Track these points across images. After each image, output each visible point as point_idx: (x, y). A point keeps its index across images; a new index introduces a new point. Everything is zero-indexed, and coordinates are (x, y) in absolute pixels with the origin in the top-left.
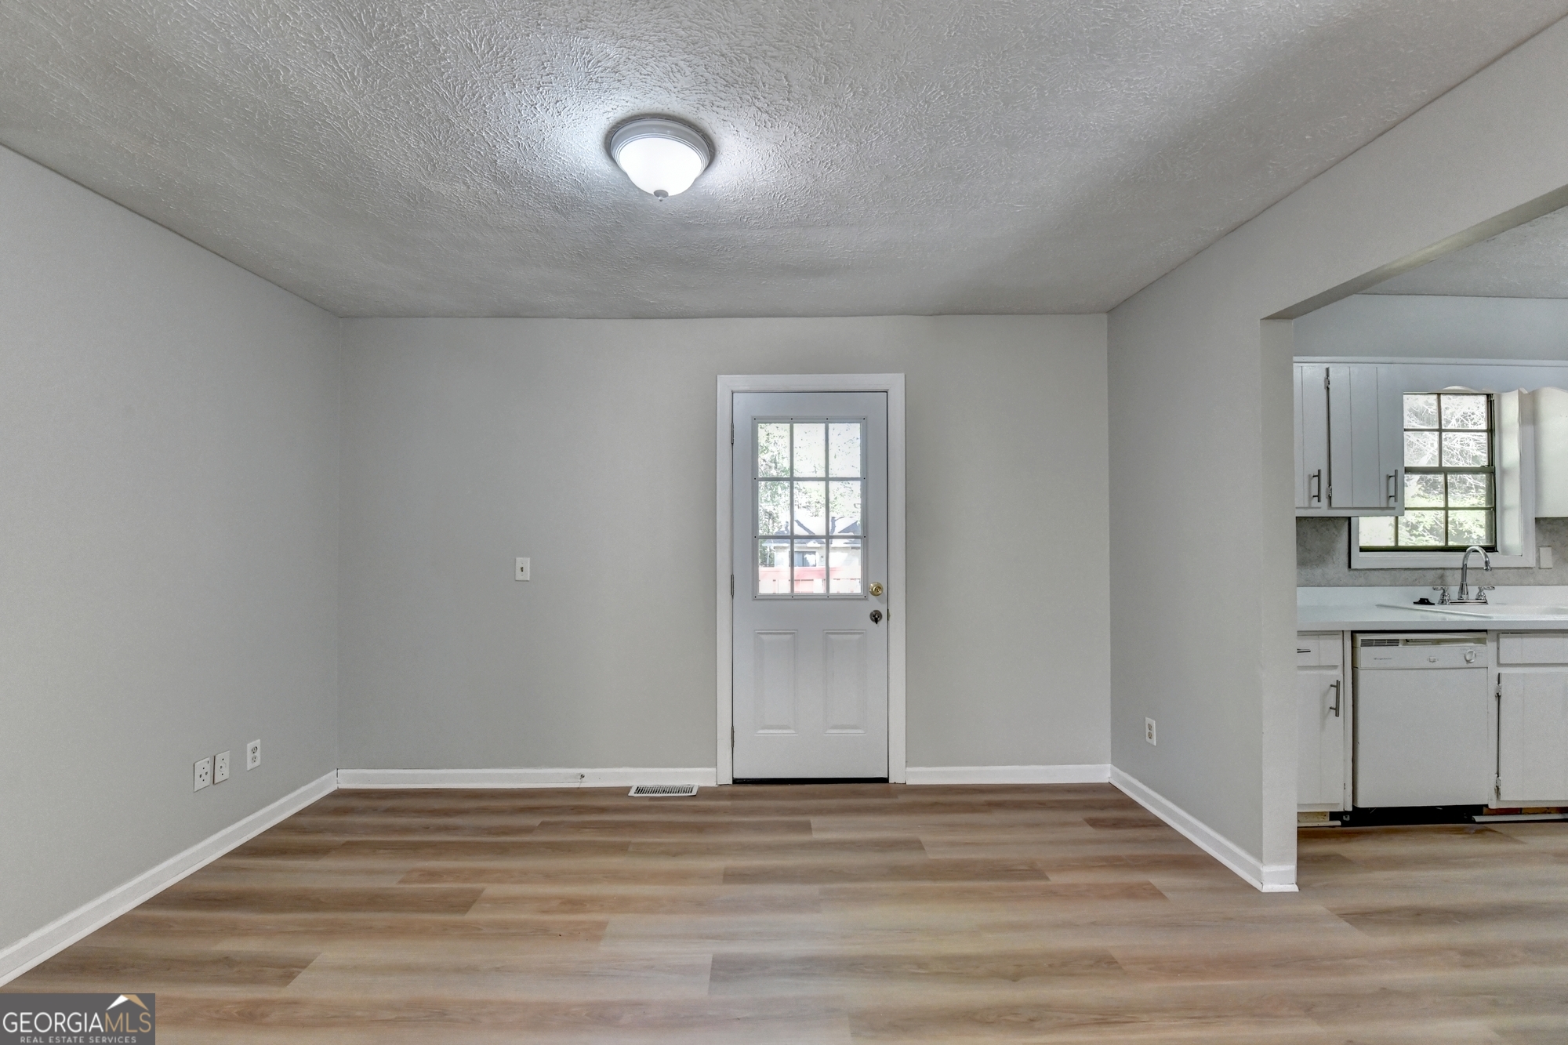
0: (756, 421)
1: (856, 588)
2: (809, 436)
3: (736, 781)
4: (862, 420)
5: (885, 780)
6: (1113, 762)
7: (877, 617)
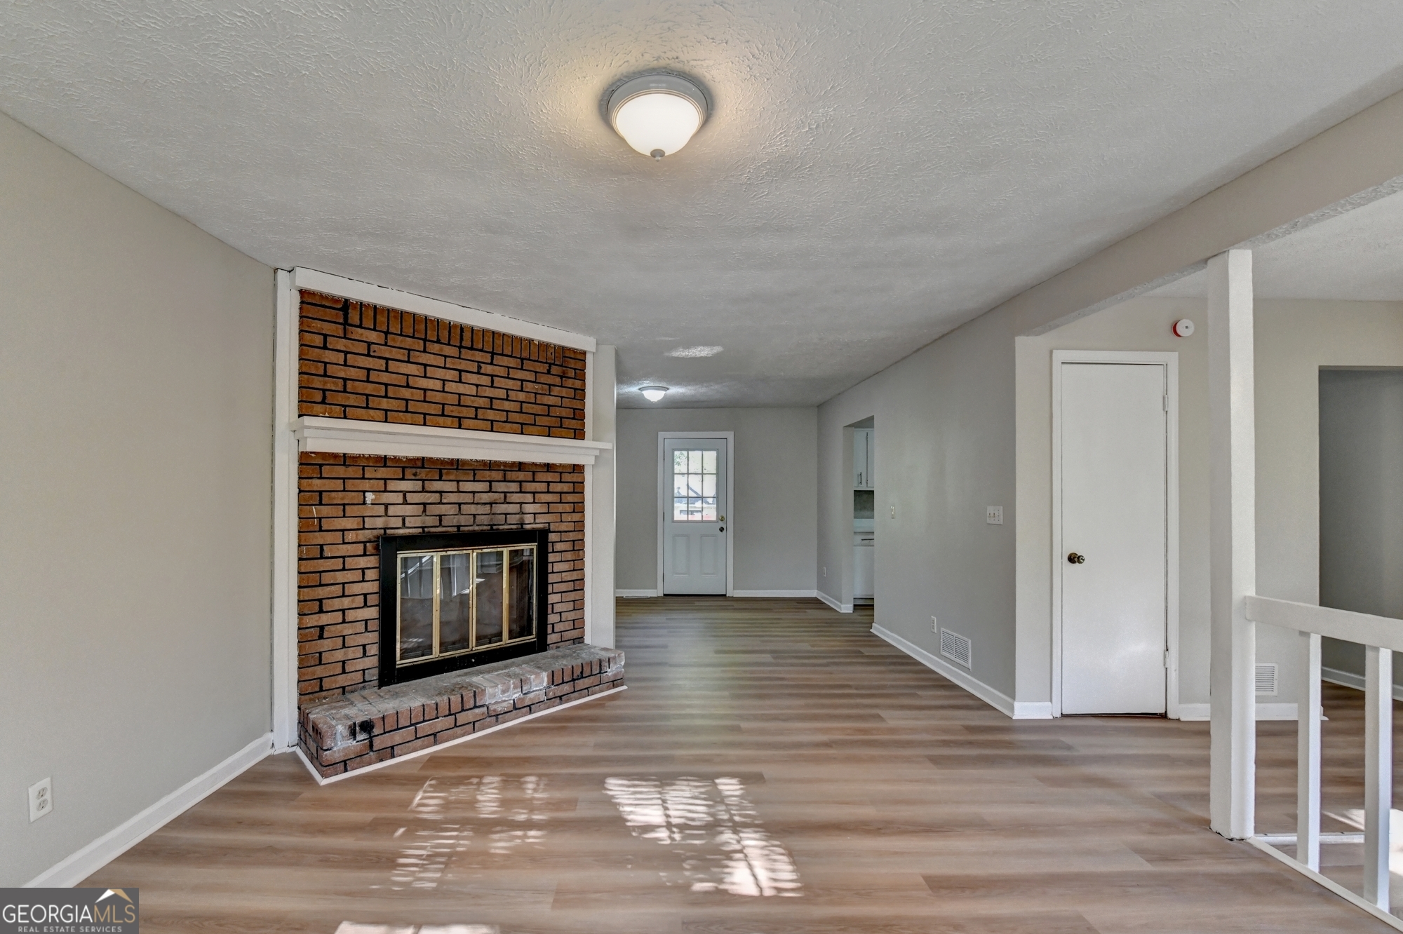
0: (674, 450)
1: (714, 518)
2: (696, 455)
3: (664, 595)
4: (717, 450)
5: (725, 595)
6: (818, 589)
7: (722, 529)
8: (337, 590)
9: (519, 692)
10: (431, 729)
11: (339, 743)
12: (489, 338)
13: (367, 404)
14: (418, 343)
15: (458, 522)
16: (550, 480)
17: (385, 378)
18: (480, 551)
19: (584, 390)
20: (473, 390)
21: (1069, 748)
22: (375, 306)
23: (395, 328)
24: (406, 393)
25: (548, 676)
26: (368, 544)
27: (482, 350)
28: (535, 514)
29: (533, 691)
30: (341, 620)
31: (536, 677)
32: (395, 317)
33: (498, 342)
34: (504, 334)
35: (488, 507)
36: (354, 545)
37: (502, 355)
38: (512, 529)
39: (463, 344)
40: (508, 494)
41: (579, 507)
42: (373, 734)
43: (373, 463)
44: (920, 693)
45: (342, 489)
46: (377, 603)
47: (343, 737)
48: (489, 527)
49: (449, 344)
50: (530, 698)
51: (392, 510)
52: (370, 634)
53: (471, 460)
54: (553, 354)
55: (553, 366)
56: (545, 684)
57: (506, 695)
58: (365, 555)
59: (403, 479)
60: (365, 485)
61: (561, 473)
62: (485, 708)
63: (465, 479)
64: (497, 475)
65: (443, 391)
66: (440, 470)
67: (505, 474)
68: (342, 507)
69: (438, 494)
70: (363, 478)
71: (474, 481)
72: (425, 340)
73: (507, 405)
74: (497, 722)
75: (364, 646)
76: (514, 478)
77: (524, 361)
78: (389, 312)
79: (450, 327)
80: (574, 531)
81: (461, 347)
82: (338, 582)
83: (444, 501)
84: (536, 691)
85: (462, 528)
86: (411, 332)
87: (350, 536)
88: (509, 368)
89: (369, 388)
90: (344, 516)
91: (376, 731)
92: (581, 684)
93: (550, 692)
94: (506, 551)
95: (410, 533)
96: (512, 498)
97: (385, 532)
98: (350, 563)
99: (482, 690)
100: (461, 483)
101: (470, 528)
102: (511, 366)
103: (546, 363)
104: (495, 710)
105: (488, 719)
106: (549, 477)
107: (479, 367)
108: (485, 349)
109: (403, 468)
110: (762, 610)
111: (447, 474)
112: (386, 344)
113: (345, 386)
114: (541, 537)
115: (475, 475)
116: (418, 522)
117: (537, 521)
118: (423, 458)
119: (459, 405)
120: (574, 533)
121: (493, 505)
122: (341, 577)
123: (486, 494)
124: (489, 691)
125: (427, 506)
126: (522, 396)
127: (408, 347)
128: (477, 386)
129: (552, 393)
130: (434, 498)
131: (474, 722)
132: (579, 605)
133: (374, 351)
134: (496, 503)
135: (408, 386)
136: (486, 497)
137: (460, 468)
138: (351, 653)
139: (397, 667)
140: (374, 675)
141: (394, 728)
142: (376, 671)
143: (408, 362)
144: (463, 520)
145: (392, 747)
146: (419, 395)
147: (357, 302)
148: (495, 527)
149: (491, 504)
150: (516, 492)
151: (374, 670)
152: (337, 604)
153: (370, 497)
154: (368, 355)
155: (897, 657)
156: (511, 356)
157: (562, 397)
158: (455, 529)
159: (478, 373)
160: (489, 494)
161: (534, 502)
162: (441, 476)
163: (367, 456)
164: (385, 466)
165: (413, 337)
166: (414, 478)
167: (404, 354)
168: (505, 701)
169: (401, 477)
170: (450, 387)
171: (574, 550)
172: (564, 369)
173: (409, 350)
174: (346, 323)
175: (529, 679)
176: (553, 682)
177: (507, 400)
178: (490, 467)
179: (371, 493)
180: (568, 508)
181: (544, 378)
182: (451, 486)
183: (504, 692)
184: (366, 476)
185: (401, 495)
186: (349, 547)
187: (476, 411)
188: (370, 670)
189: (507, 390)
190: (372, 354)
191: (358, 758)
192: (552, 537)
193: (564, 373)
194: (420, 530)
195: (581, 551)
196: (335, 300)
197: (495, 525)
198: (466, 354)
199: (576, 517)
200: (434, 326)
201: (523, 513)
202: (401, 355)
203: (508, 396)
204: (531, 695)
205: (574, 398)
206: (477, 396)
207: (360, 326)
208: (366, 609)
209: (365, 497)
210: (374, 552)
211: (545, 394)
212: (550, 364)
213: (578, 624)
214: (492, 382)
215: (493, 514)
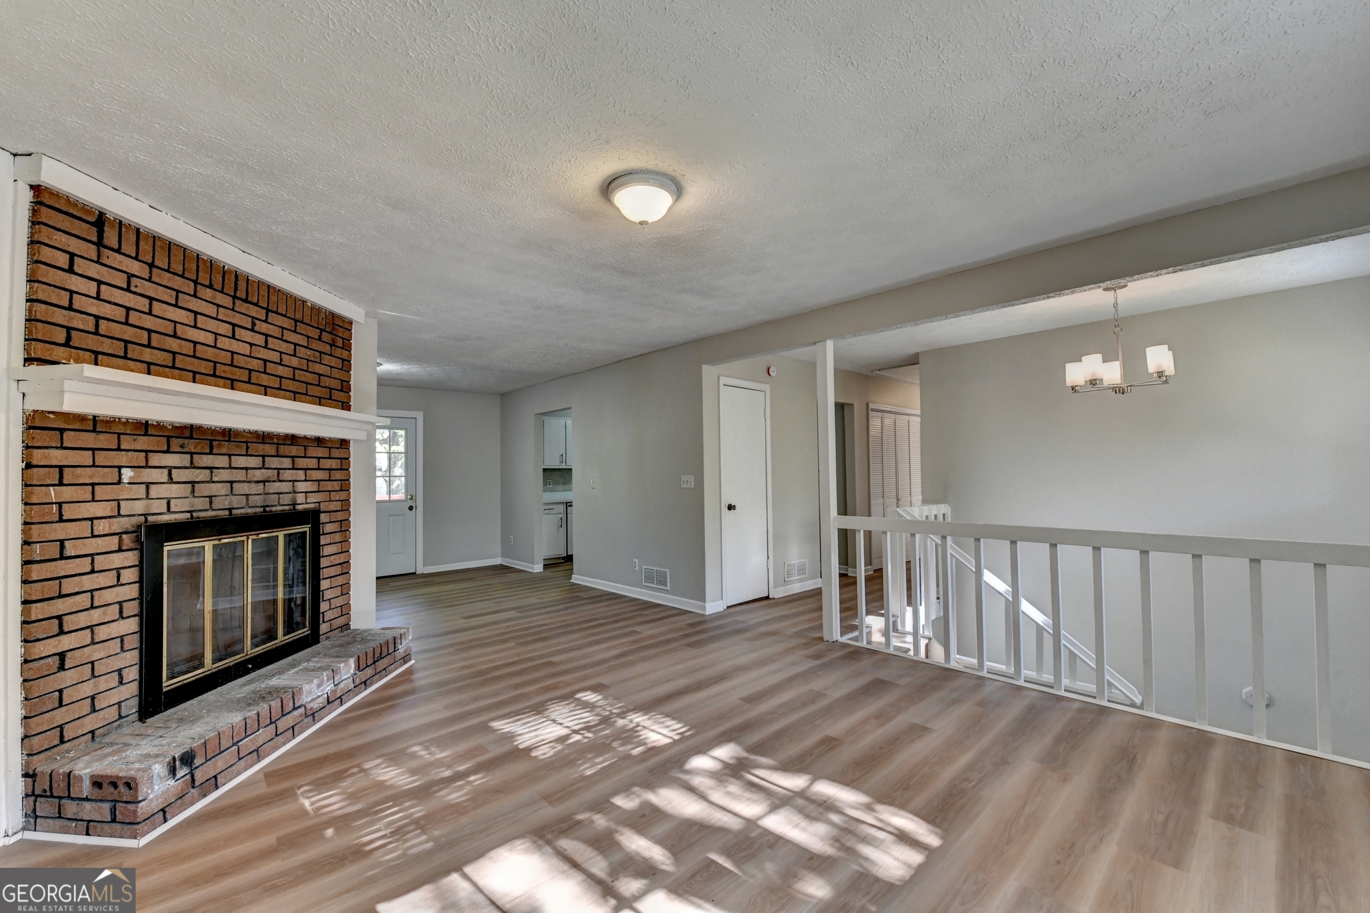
1: (405, 496)
4: (406, 429)
5: (415, 573)
6: (502, 557)
7: (411, 508)
8: (84, 600)
9: (331, 684)
10: (254, 744)
11: (157, 787)
12: (264, 292)
13: (126, 352)
14: (189, 285)
15: (230, 503)
16: (320, 455)
17: (149, 322)
18: (255, 537)
19: (349, 361)
20: (245, 349)
21: (744, 622)
22: (138, 230)
23: (161, 261)
24: (173, 344)
25: (355, 662)
26: (124, 536)
27: (256, 305)
28: (306, 492)
29: (342, 681)
30: (88, 641)
31: (345, 665)
32: (162, 248)
33: (273, 298)
34: (279, 290)
35: (261, 485)
36: (107, 538)
37: (276, 313)
38: (285, 510)
39: (238, 295)
40: (281, 471)
41: (345, 486)
42: (194, 767)
43: (132, 430)
44: (645, 612)
45: (91, 464)
46: (136, 613)
47: (161, 778)
48: (262, 509)
49: (222, 292)
50: (341, 689)
51: (154, 491)
52: (128, 654)
53: (244, 431)
54: (324, 319)
55: (324, 333)
56: (352, 671)
57: (321, 689)
58: (120, 550)
59: (167, 452)
60: (121, 459)
61: (330, 448)
62: (303, 708)
63: (237, 453)
64: (269, 449)
65: (215, 347)
66: (211, 441)
67: (278, 448)
68: (90, 487)
69: (208, 471)
70: (119, 449)
71: (247, 455)
72: (196, 282)
73: (281, 371)
74: (314, 721)
75: (120, 671)
76: (287, 453)
77: (298, 323)
78: (155, 239)
79: (225, 272)
80: (342, 510)
81: (235, 297)
82: (84, 590)
83: (215, 479)
84: (345, 679)
85: (234, 512)
86: (179, 270)
87: (101, 526)
88: (283, 328)
89: (129, 333)
90: (93, 500)
91: (197, 762)
92: (381, 664)
93: (356, 679)
94: (281, 535)
95: (176, 519)
96: (285, 475)
97: (146, 519)
98: (100, 562)
99: (300, 689)
100: (233, 457)
101: (243, 511)
102: (285, 326)
103: (317, 328)
104: (311, 709)
105: (306, 720)
106: (320, 452)
107: (254, 324)
108: (260, 304)
109: (169, 438)
110: (470, 579)
111: (219, 446)
112: (150, 280)
113: (97, 326)
114: (312, 517)
115: (247, 448)
116: (184, 505)
117: (309, 501)
118: (192, 426)
119: (232, 365)
120: (342, 512)
121: (266, 484)
122: (88, 582)
123: (259, 471)
124: (306, 688)
125: (196, 485)
126: (295, 362)
127: (176, 288)
128: (251, 345)
129: (323, 362)
130: (203, 475)
131: (293, 727)
132: (345, 590)
133: (136, 286)
134: (269, 481)
135: (175, 336)
136: (259, 475)
137: (232, 440)
138: (103, 683)
139: (164, 690)
140: (132, 708)
141: (216, 753)
142: (135, 701)
143: (176, 306)
144: (236, 501)
145: (215, 777)
146: (188, 348)
147: (115, 219)
148: (268, 509)
149: (264, 482)
150: (289, 469)
151: (132, 700)
152: (83, 619)
153: (127, 474)
154: (128, 290)
155: (600, 596)
156: (285, 316)
157: (331, 367)
158: (227, 512)
159: (252, 330)
160: (263, 470)
161: (306, 480)
162: (211, 448)
163: (124, 420)
164: (146, 434)
165: (182, 276)
166: (181, 450)
167: (171, 296)
168: (319, 697)
169: (166, 449)
170: (224, 343)
171: (341, 531)
172: (334, 337)
173: (178, 292)
174: (100, 244)
175: (339, 668)
176: (359, 667)
177: (280, 364)
178: (263, 439)
179: (129, 469)
180: (336, 486)
181: (315, 345)
182: (222, 461)
183: (319, 686)
184: (123, 447)
185: (166, 471)
186: (99, 540)
187: (250, 374)
188: (128, 702)
189: (281, 353)
190: (133, 289)
191: (180, 801)
192: (324, 518)
193: (333, 340)
194: (188, 515)
195: (348, 532)
196: (86, 208)
197: (268, 506)
198: (240, 306)
199: (343, 495)
200: (207, 267)
201: (295, 492)
202: (169, 296)
203: (281, 360)
204: (342, 685)
205: (341, 369)
206: (250, 357)
207: (118, 251)
208: (122, 622)
209: (120, 474)
210: (132, 545)
211: (316, 362)
212: (322, 330)
213: (345, 610)
214: (266, 342)
215: (266, 494)
